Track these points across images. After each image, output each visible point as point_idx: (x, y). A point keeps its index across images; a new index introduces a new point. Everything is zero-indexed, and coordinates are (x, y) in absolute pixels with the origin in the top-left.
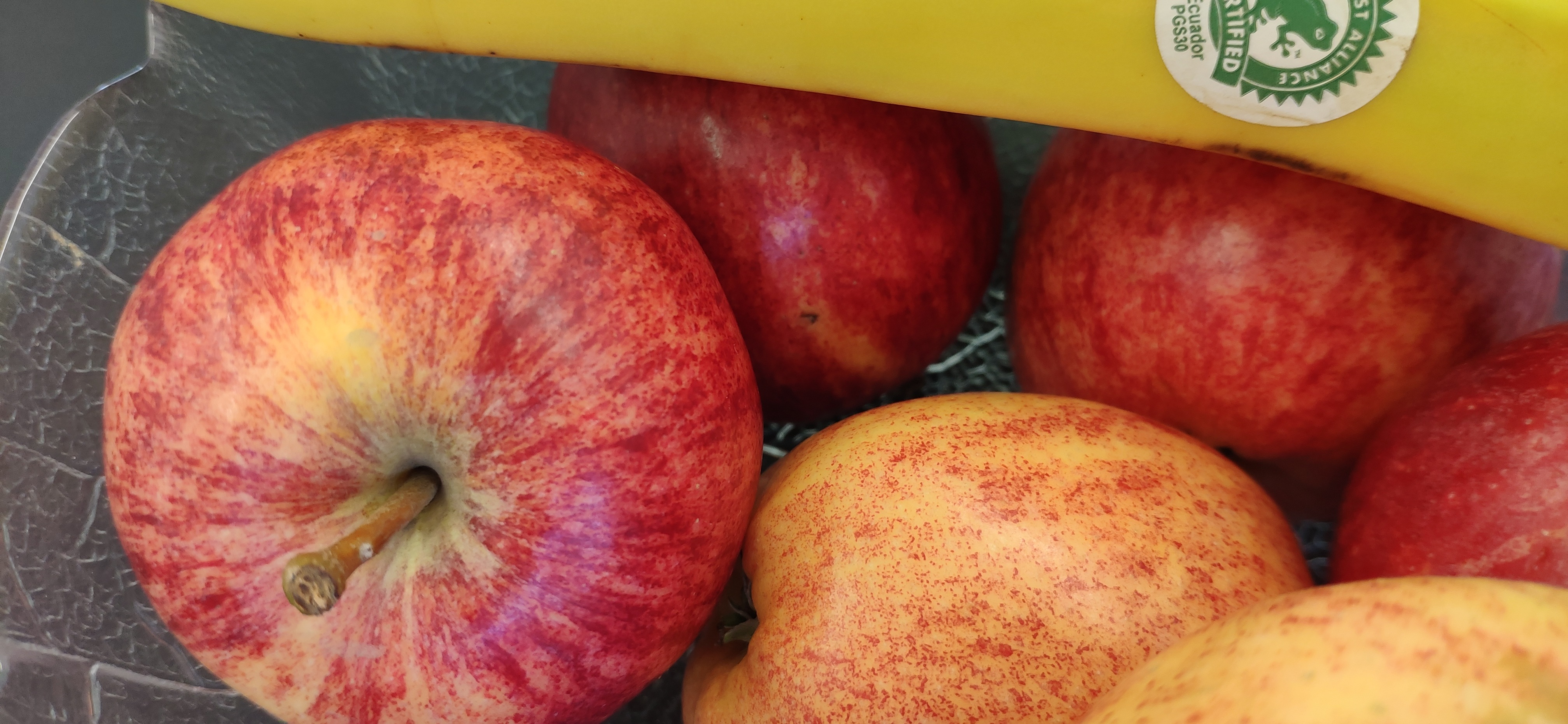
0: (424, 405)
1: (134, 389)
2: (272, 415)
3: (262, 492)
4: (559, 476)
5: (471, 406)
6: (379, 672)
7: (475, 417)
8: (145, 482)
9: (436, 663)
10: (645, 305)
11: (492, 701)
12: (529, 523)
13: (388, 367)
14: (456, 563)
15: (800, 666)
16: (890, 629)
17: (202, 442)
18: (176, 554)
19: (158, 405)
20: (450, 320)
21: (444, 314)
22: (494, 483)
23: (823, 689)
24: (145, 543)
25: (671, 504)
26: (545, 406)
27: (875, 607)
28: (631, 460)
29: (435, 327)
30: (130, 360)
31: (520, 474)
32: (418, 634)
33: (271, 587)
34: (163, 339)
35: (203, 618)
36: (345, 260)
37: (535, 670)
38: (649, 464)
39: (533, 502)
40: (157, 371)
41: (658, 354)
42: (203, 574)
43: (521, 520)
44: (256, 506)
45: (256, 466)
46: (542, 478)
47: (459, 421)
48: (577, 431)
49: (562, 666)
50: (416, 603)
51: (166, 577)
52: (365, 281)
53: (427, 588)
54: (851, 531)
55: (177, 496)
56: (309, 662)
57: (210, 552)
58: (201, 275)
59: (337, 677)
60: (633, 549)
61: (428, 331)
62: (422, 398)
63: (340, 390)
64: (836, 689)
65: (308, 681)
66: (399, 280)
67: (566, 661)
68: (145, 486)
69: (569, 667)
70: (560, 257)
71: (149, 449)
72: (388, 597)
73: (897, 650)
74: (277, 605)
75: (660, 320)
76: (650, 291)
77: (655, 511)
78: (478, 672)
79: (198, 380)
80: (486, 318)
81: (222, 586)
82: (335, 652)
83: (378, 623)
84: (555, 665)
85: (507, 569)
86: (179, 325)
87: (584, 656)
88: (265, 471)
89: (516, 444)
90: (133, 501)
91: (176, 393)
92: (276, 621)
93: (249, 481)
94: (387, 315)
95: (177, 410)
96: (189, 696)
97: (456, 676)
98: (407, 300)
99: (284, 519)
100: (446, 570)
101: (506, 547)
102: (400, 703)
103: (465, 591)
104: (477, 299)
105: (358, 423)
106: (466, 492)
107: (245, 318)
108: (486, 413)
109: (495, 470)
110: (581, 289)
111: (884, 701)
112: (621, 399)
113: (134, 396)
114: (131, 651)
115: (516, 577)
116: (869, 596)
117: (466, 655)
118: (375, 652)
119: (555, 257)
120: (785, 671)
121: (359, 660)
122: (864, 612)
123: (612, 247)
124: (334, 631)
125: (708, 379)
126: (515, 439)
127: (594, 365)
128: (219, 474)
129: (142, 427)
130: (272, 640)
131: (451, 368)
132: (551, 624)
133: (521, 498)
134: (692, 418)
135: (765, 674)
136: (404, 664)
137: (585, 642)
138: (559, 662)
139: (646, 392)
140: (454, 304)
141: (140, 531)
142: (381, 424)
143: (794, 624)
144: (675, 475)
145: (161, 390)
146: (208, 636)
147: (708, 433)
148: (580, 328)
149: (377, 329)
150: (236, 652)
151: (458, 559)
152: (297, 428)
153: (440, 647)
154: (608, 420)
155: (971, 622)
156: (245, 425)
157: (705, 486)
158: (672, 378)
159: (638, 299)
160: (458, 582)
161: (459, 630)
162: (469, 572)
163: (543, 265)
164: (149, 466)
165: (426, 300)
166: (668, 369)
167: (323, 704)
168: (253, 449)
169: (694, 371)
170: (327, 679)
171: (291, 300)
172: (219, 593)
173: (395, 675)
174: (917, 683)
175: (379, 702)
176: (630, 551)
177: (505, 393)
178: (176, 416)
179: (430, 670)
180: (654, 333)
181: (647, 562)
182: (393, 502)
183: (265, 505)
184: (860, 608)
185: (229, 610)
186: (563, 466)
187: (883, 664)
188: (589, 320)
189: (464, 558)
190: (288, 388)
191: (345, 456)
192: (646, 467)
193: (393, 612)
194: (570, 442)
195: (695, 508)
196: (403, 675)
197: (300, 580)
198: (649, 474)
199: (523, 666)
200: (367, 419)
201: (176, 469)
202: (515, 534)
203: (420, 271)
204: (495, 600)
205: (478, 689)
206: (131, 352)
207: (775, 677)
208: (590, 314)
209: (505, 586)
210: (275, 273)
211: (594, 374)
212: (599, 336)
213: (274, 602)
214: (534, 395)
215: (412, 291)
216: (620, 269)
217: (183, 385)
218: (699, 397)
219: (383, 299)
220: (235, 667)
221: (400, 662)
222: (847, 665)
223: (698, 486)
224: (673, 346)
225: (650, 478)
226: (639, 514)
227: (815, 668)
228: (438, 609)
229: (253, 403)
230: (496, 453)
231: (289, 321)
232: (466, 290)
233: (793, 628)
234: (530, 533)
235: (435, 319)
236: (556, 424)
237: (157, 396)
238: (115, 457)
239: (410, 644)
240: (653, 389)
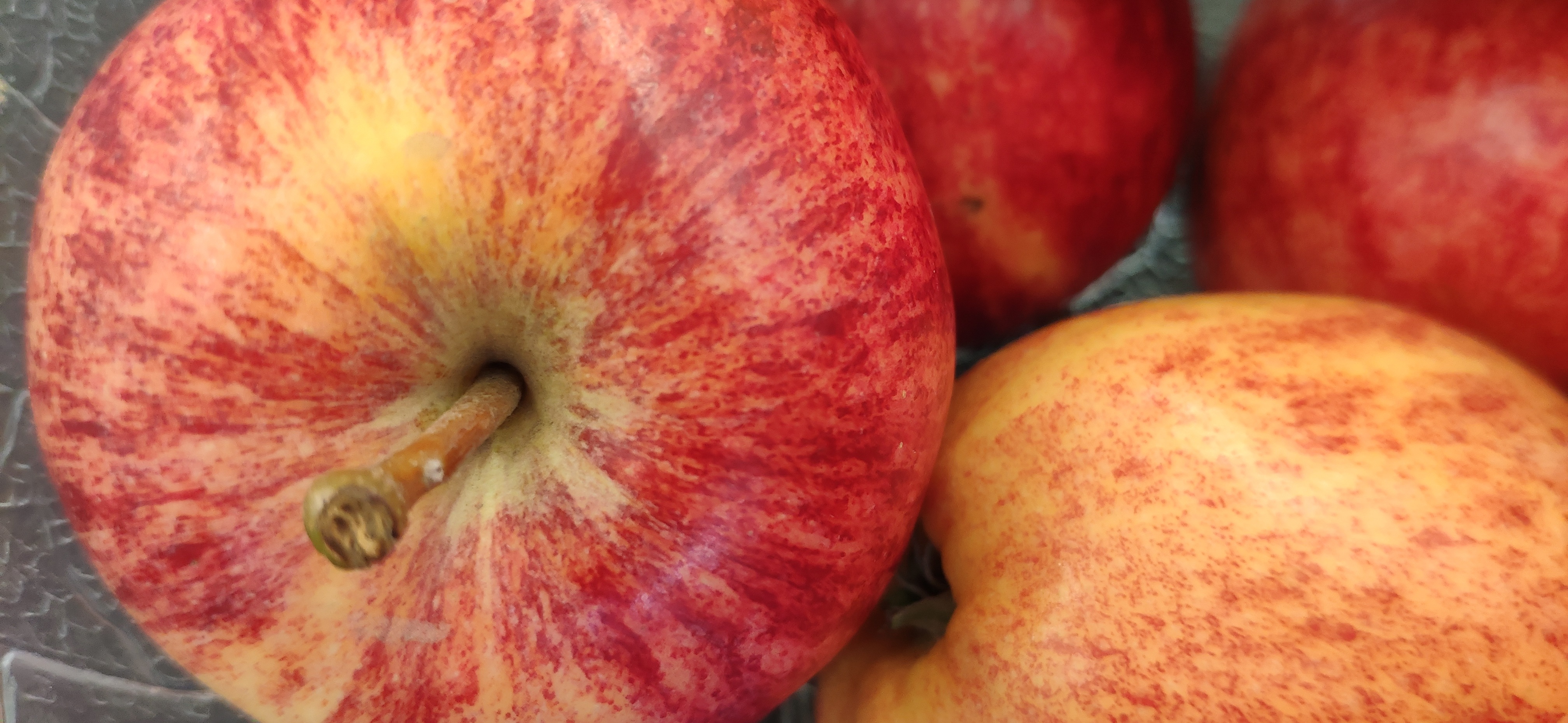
0: (518, 255)
1: (72, 229)
2: (286, 263)
3: (268, 383)
4: (721, 366)
5: (591, 258)
6: (438, 664)
7: (596, 275)
8: (86, 371)
9: (527, 649)
10: (836, 121)
11: (606, 707)
12: (674, 437)
13: (464, 193)
14: (559, 499)
15: (1043, 660)
16: (1179, 606)
17: (174, 304)
18: (130, 481)
19: (108, 250)
20: (561, 122)
21: (552, 112)
22: (622, 377)
23: (1080, 692)
24: (82, 465)
25: (871, 418)
26: (703, 259)
27: (1154, 575)
28: (823, 346)
29: (538, 133)
30: (67, 189)
31: (662, 362)
32: (499, 606)
33: (276, 533)
34: (118, 152)
35: (170, 580)
36: (402, 30)
37: (674, 662)
38: (846, 354)
39: (681, 405)
40: (107, 199)
41: (854, 194)
42: (172, 511)
43: (662, 433)
44: (256, 405)
45: (258, 342)
46: (696, 368)
47: (570, 282)
48: (748, 299)
49: (711, 655)
50: (497, 558)
51: (114, 517)
52: (431, 61)
53: (514, 536)
54: (1106, 468)
55: (135, 389)
56: (331, 649)
57: (182, 478)
58: (178, 57)
59: (373, 672)
60: (820, 480)
61: (527, 138)
62: (516, 243)
63: (391, 227)
64: (1101, 692)
65: (328, 677)
66: (482, 58)
67: (718, 646)
68: (85, 377)
69: (720, 657)
70: (718, 39)
71: (92, 319)
72: (454, 550)
73: (1192, 635)
74: (285, 561)
75: (854, 145)
76: (839, 102)
77: (851, 426)
78: (590, 663)
79: (172, 209)
80: (616, 122)
81: (201, 531)
82: (371, 634)
83: (437, 589)
84: (702, 653)
85: (639, 506)
86: (144, 128)
87: (743, 640)
88: (273, 349)
89: (658, 316)
90: (65, 402)
91: (136, 229)
92: (282, 585)
93: (246, 366)
94: (464, 112)
95: (137, 254)
96: (143, 700)
97: (556, 670)
98: (496, 90)
99: (299, 426)
100: (543, 509)
101: (639, 473)
102: (469, 711)
103: (574, 539)
104: (601, 91)
105: (416, 281)
106: (574, 393)
107: (245, 115)
108: (614, 269)
109: (623, 357)
110: (750, 88)
111: (1176, 708)
112: (808, 255)
113: (72, 240)
114: (62, 635)
115: (652, 518)
116: (1144, 558)
117: (572, 637)
118: (432, 634)
119: (710, 38)
120: (1018, 668)
121: (409, 645)
122: (1137, 583)
123: (786, 34)
124: (371, 601)
125: (915, 241)
126: (656, 309)
127: (770, 202)
128: (200, 354)
129: (83, 285)
130: (275, 615)
131: (561, 196)
132: (702, 591)
133: (664, 399)
134: (898, 293)
135: (983, 672)
136: (477, 651)
137: (746, 620)
138: (708, 648)
139: (840, 248)
140: (567, 98)
141: (77, 448)
142: (450, 284)
143: (1026, 599)
144: (878, 374)
145: (112, 226)
146: (176, 609)
147: (917, 317)
148: (751, 144)
149: (449, 133)
150: (220, 633)
151: (563, 492)
152: (322, 283)
153: (534, 625)
154: (791, 285)
155: (1297, 594)
156: (242, 277)
157: (912, 396)
158: (873, 232)
159: (826, 111)
160: (564, 527)
161: (564, 600)
162: (581, 511)
163: (696, 48)
164: (92, 345)
165: (523, 90)
166: (868, 217)
167: (348, 712)
168: (254, 313)
169: (896, 227)
170: (357, 675)
171: (317, 88)
172: (197, 541)
173: (463, 667)
174: (1225, 682)
175: (435, 709)
176: (816, 483)
177: (643, 238)
178: (135, 265)
179: (517, 660)
180: (848, 163)
181: (837, 501)
182: (466, 406)
183: (271, 404)
184: (1132, 577)
185: (210, 568)
186: (727, 351)
187: (1172, 655)
188: (762, 133)
189: (572, 490)
190: (310, 220)
191: (394, 332)
192: (842, 359)
193: (462, 573)
194: (738, 315)
195: (899, 425)
196: (475, 668)
197: (335, 511)
198: (845, 370)
199: (656, 654)
200: (432, 275)
201: (134, 348)
202: (652, 454)
203: (515, 48)
204: (620, 554)
205: (589, 689)
206: (70, 178)
207: (1001, 676)
208: (763, 126)
209: (636, 532)
210: (293, 48)
211: (770, 215)
212: (776, 159)
213: (281, 555)
214: (685, 242)
215: (503, 76)
216: (798, 66)
217: (148, 217)
218: (906, 263)
219: (458, 87)
220: (216, 656)
221: (471, 649)
222: (1116, 658)
223: (904, 393)
224: (872, 186)
225: (847, 376)
226: (831, 429)
227: (1067, 663)
228: (532, 567)
229: (256, 242)
230: (627, 330)
231: (314, 119)
232: (585, 77)
233: (1025, 606)
234: (675, 452)
235: (539, 120)
236: (717, 287)
237: (106, 236)
238: (40, 338)
239: (488, 620)
240: (850, 245)
